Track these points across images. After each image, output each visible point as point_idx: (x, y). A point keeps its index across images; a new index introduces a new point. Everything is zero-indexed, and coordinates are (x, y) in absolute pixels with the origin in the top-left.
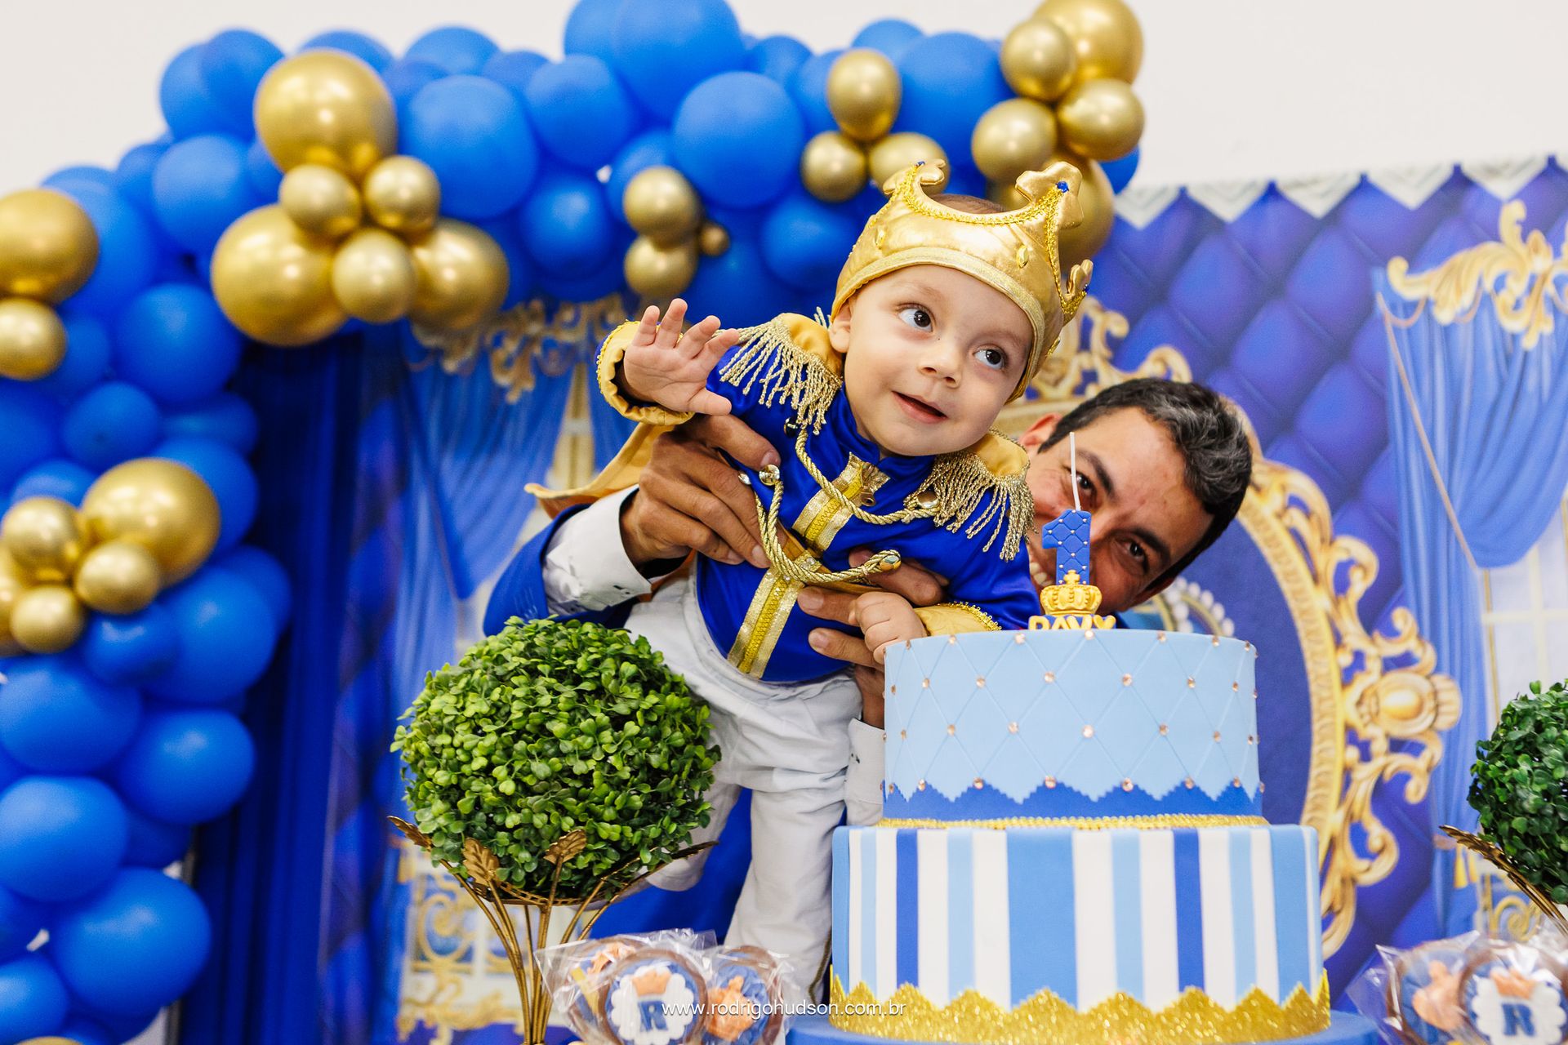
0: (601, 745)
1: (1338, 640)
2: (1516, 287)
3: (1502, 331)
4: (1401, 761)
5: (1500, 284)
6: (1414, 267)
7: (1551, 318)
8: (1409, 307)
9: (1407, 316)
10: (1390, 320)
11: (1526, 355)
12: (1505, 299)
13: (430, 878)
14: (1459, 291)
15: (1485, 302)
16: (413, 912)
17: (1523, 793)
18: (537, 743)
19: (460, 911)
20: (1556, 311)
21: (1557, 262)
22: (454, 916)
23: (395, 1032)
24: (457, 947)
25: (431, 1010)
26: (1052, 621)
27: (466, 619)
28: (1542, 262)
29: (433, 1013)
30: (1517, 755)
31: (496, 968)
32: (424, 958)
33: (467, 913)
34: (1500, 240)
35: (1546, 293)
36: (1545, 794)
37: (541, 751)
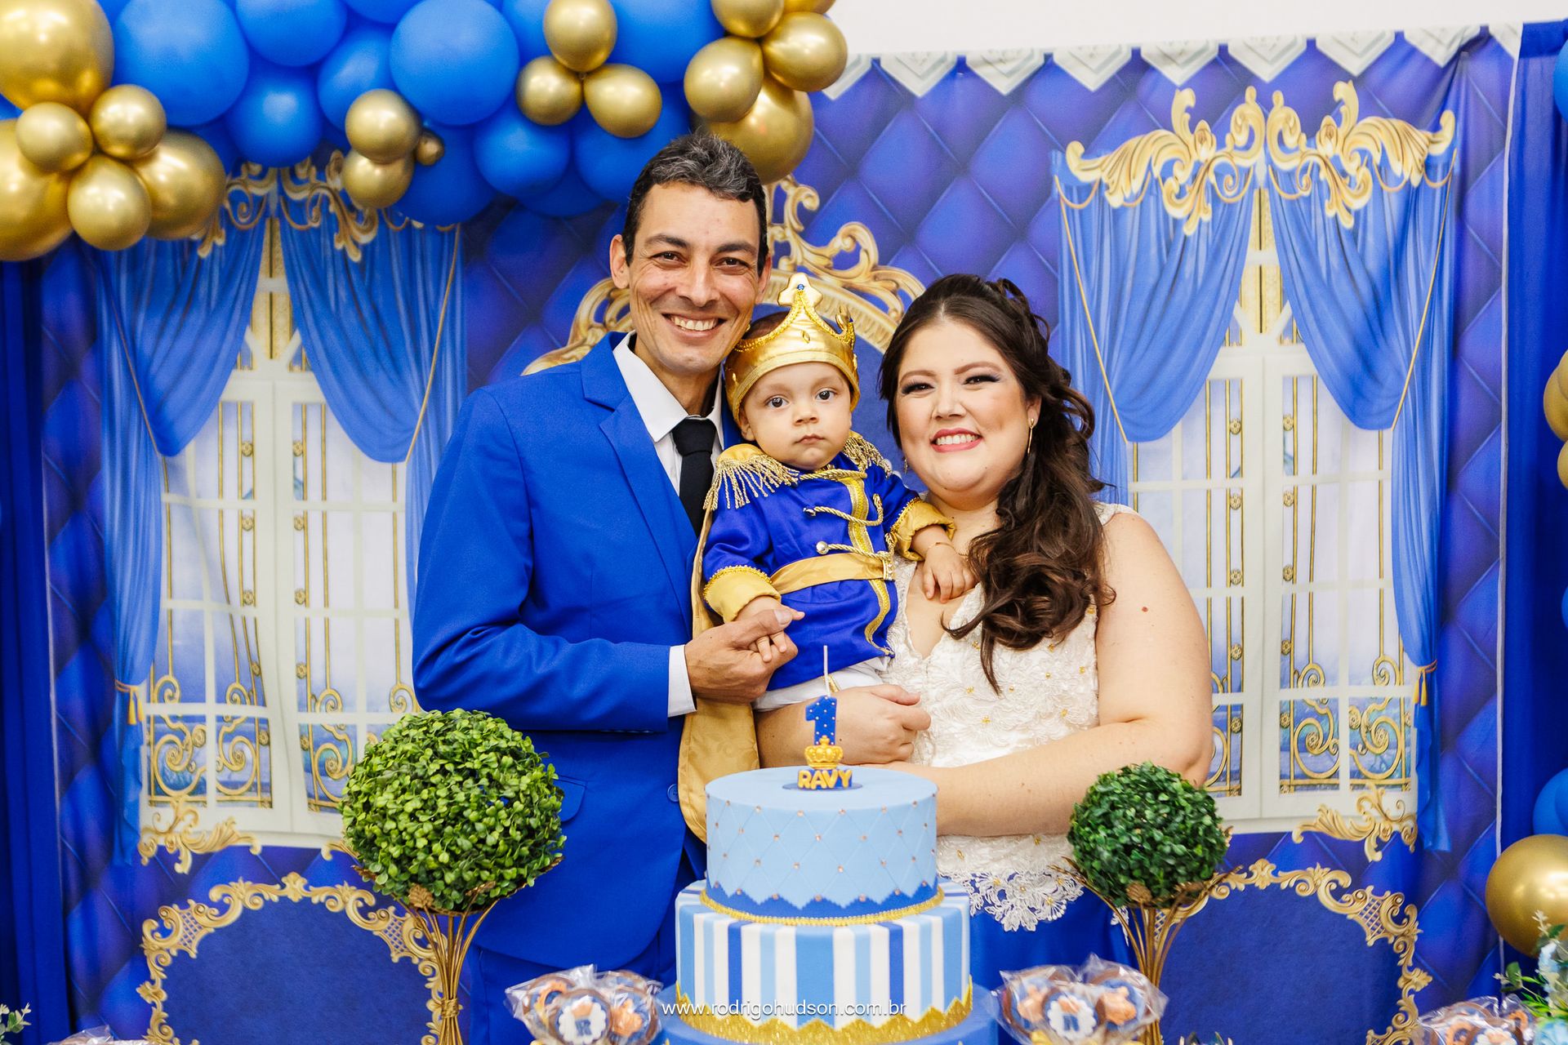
2: (1182, 174)
3: (1166, 215)
5: (1168, 170)
6: (1088, 154)
7: (1210, 207)
8: (1085, 189)
9: (1080, 202)
10: (1065, 201)
11: (1186, 238)
12: (1171, 185)
13: (159, 720)
14: (1130, 178)
15: (1152, 187)
16: (144, 750)
17: (1100, 849)
18: (459, 826)
19: (190, 748)
20: (1215, 200)
21: (1220, 153)
22: (186, 753)
23: (137, 856)
24: (191, 781)
25: (172, 837)
26: (813, 773)
27: (174, 475)
28: (1206, 152)
29: (174, 840)
30: (1098, 825)
31: (228, 798)
32: (160, 792)
33: (197, 749)
34: (1170, 128)
35: (1208, 182)
36: (1115, 852)
37: (463, 832)
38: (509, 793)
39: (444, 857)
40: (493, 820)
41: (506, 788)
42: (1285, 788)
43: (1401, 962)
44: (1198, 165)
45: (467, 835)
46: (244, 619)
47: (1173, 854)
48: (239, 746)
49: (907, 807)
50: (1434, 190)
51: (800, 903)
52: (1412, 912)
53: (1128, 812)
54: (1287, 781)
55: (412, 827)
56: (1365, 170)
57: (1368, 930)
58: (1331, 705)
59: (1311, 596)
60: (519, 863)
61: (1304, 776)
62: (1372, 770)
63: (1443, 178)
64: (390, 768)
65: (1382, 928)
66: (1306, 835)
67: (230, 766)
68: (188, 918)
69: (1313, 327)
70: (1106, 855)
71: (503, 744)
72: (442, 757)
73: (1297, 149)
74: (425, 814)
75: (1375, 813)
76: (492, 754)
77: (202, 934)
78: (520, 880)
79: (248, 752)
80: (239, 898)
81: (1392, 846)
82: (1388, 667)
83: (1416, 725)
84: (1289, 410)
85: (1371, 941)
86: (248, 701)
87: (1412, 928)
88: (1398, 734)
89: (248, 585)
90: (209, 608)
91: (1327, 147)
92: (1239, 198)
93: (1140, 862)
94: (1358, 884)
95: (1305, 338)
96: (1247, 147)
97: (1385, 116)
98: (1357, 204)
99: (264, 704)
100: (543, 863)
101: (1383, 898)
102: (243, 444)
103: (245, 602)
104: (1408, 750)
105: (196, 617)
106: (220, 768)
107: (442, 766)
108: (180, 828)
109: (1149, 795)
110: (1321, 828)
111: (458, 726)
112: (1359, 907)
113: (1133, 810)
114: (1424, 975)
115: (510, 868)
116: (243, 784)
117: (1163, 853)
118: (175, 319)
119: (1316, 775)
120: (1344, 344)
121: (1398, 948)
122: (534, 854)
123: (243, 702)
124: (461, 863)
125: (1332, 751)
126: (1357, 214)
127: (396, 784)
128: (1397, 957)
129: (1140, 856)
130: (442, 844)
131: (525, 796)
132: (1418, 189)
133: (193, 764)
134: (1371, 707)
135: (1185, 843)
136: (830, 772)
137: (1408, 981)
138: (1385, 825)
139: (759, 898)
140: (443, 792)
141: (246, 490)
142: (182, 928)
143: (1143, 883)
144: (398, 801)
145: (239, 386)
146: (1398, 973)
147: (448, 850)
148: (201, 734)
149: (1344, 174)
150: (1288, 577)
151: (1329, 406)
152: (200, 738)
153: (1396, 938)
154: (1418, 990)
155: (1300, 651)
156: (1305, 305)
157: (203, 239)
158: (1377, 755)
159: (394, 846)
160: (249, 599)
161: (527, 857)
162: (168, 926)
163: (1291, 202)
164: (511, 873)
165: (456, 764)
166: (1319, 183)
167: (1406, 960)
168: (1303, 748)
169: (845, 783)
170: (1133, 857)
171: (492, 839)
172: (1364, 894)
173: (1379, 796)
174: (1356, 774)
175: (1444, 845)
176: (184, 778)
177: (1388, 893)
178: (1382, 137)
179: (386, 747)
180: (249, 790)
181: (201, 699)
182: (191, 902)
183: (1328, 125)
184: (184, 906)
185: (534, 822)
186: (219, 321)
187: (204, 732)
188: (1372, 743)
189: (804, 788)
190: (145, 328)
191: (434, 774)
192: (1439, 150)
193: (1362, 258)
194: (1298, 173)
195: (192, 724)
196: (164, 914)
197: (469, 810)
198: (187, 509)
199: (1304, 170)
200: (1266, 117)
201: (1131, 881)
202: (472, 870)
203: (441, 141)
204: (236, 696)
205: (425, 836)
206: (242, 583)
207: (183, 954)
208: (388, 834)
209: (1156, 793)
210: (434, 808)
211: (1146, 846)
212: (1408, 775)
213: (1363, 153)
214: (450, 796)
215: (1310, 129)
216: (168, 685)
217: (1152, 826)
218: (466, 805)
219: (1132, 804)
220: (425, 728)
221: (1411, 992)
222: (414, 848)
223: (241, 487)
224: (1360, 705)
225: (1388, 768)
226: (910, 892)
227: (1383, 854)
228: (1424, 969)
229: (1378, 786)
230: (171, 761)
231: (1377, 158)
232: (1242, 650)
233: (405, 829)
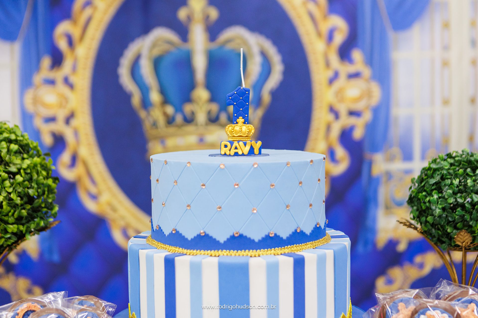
0: (4, 188)
1: (328, 64)
4: (353, 121)
17: (433, 208)
26: (232, 143)
30: (432, 190)
36: (444, 209)
38: (13, 169)
41: (11, 165)
49: (306, 165)
51: (222, 238)
53: (454, 181)
70: (437, 211)
71: (12, 137)
93: (462, 217)
109: (469, 170)
113: (458, 180)
129: (463, 213)
131: (26, 173)
136: (245, 144)
139: (190, 235)
143: (465, 232)
169: (256, 152)
170: (457, 213)
185: (32, 192)
189: (225, 155)
201: (456, 231)
217: (472, 191)
219: (456, 176)
226: (308, 231)
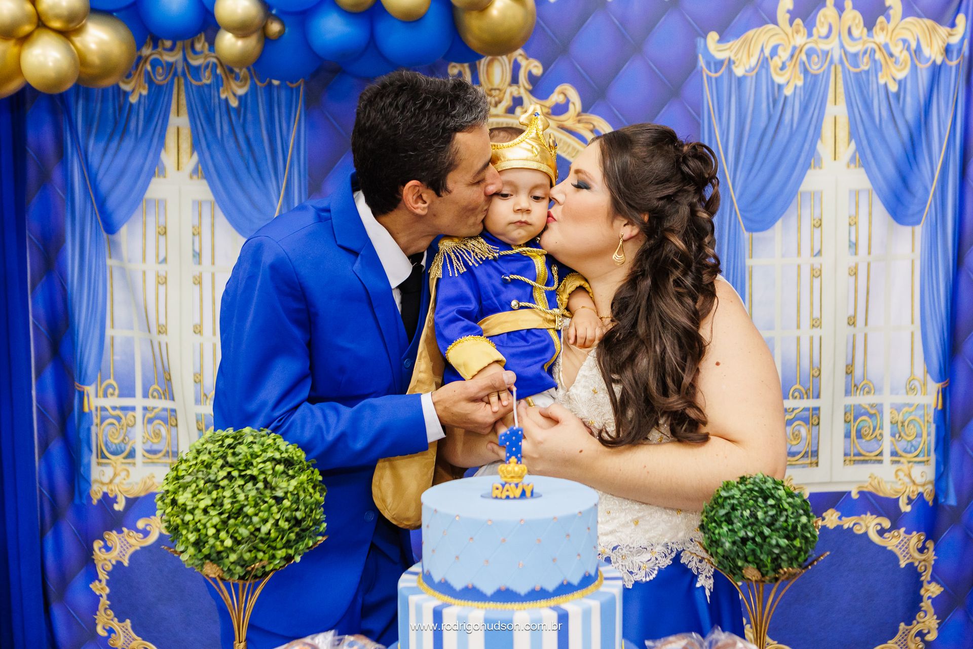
2: (784, 55)
3: (773, 82)
5: (774, 51)
6: (722, 40)
7: (802, 76)
8: (719, 64)
9: (716, 72)
10: (706, 71)
11: (786, 98)
12: (776, 62)
13: (104, 409)
14: (749, 56)
15: (764, 63)
16: (94, 429)
17: (723, 540)
18: (240, 519)
19: (125, 429)
20: (806, 72)
21: (809, 40)
22: (122, 431)
23: (89, 498)
24: (125, 449)
25: (112, 487)
26: (503, 486)
27: (114, 247)
28: (800, 39)
29: (113, 489)
30: (721, 522)
31: (150, 461)
32: (104, 457)
33: (129, 428)
34: (775, 22)
35: (801, 60)
36: (734, 543)
37: (242, 523)
38: (280, 494)
39: (229, 543)
40: (266, 514)
41: (277, 489)
42: (847, 462)
43: (922, 578)
44: (794, 48)
45: (247, 526)
46: (160, 344)
47: (778, 545)
48: (158, 426)
49: (574, 517)
50: (951, 67)
51: (489, 590)
52: (930, 545)
53: (744, 512)
54: (848, 458)
55: (204, 519)
56: (905, 53)
57: (901, 557)
58: (879, 408)
59: (866, 335)
60: (288, 545)
61: (860, 454)
62: (905, 451)
63: (957, 59)
64: (190, 474)
65: (911, 555)
66: (861, 493)
67: (151, 439)
68: (122, 539)
69: (870, 157)
70: (728, 545)
71: (277, 456)
72: (231, 466)
73: (860, 38)
74: (215, 509)
75: (907, 480)
76: (268, 463)
77: (131, 550)
78: (289, 558)
79: (163, 431)
80: (157, 527)
81: (918, 501)
82: (917, 383)
83: (934, 423)
84: (853, 212)
85: (903, 564)
86: (163, 397)
87: (931, 555)
88: (923, 427)
89: (162, 321)
90: (138, 335)
91: (880, 37)
92: (822, 70)
93: (753, 551)
94: (895, 526)
95: (865, 164)
96: (827, 37)
97: (919, 16)
98: (900, 76)
99: (173, 399)
100: (307, 544)
101: (911, 536)
102: (159, 227)
103: (160, 332)
104: (929, 438)
105: (129, 341)
106: (145, 441)
107: (229, 473)
108: (117, 480)
109: (760, 500)
110: (870, 489)
111: (245, 441)
112: (895, 541)
113: (748, 511)
114: (938, 587)
115: (280, 549)
116: (160, 451)
117: (770, 544)
118: (114, 145)
119: (868, 454)
120: (890, 169)
121: (921, 569)
122: (300, 538)
123: (160, 398)
124: (241, 547)
125: (879, 438)
126: (900, 83)
127: (194, 486)
128: (920, 575)
129: (753, 547)
130: (228, 532)
131: (292, 494)
132: (940, 67)
133: (127, 438)
134: (905, 409)
135: (787, 537)
136: (517, 485)
137: (927, 590)
138: (913, 488)
139: (458, 585)
140: (228, 493)
141: (161, 258)
142: (118, 546)
143: (755, 566)
144: (195, 499)
145: (157, 189)
146: (920, 584)
147: (232, 537)
148: (132, 419)
149: (891, 55)
150: (851, 323)
151: (880, 210)
152: (131, 421)
153: (920, 562)
154: (934, 596)
155: (858, 371)
156: (865, 143)
157: (133, 91)
158: (908, 441)
159: (192, 533)
160: (162, 330)
161: (294, 540)
162: (109, 544)
163: (856, 74)
164: (281, 553)
165: (240, 471)
166: (875, 61)
167: (926, 577)
168: (859, 435)
169: (528, 494)
170: (748, 547)
171: (265, 529)
172: (899, 533)
173: (909, 469)
174: (894, 453)
175: (952, 501)
176: (120, 447)
177: (914, 533)
178: (917, 31)
179: (190, 457)
180: (164, 456)
181: (132, 395)
182: (125, 529)
183: (881, 23)
184: (120, 532)
185: (299, 515)
186: (144, 145)
187: (134, 417)
188: (905, 433)
189: (496, 498)
190: (94, 148)
191: (222, 479)
192: (955, 40)
193: (903, 112)
194: (861, 54)
195: (126, 412)
196: (107, 536)
197: (248, 507)
198: (123, 270)
199: (865, 53)
200: (840, 17)
201: (746, 564)
202: (250, 551)
203: (283, 23)
204: (155, 394)
205: (215, 526)
206: (158, 319)
207: (119, 563)
208: (188, 524)
209: (766, 499)
210: (222, 505)
211: (758, 539)
212: (929, 455)
213: (905, 41)
214: (234, 496)
215: (870, 25)
216: (110, 386)
217: (763, 524)
218: (246, 503)
219: (746, 508)
220: (220, 443)
221: (929, 598)
222: (206, 535)
223: (158, 256)
224: (898, 408)
225: (916, 450)
226: (575, 581)
227: (912, 506)
228: (938, 583)
229: (909, 462)
230: (111, 436)
231: (914, 45)
232: (820, 371)
233: (200, 521)
